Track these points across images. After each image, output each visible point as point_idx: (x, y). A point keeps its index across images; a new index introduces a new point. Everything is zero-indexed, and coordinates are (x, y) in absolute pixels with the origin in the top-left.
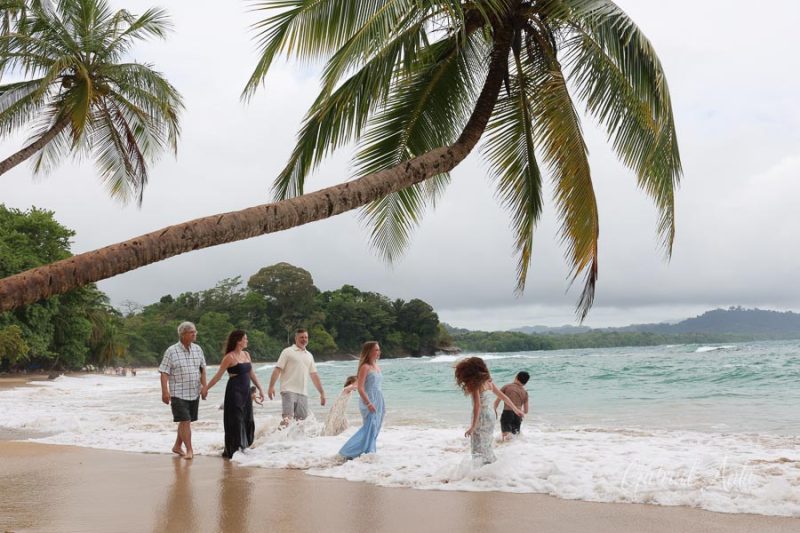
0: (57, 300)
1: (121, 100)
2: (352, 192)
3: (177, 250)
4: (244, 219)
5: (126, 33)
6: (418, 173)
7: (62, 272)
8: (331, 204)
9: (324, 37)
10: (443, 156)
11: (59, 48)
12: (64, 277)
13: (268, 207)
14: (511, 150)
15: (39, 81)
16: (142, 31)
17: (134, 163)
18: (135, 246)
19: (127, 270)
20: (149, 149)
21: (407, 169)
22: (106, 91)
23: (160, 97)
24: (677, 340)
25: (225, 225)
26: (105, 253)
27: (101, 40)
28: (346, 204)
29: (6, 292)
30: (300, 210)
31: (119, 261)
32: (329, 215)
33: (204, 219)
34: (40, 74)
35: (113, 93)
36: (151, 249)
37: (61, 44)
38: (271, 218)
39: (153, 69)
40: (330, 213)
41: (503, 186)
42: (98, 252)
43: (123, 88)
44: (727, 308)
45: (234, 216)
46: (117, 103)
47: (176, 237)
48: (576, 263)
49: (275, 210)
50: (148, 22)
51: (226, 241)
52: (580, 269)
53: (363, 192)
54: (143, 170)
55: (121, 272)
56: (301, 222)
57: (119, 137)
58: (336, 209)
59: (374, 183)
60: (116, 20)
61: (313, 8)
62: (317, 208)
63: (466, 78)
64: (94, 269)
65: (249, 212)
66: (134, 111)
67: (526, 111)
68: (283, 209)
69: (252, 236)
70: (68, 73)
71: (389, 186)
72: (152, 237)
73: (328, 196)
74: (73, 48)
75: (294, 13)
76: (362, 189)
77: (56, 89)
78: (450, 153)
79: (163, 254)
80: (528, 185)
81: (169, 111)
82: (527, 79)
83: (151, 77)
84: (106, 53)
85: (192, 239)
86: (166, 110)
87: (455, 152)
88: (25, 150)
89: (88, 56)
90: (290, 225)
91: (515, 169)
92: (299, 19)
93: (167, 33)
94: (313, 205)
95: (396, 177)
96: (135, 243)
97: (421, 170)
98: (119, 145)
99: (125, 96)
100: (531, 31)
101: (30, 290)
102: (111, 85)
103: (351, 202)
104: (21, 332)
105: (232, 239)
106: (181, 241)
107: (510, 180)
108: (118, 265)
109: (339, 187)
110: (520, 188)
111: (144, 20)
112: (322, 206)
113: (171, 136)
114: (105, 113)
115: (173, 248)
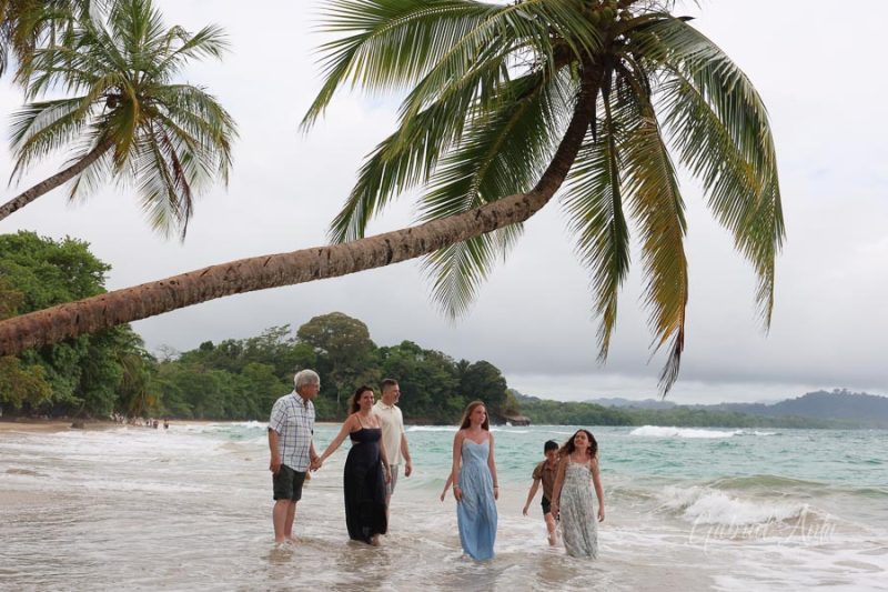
0: (87, 340)
1: (170, 124)
2: (414, 239)
3: (218, 293)
4: (292, 261)
5: (180, 51)
6: (490, 222)
7: (91, 310)
8: (392, 250)
9: (394, 66)
10: (517, 204)
11: (106, 64)
12: (92, 316)
13: (320, 251)
14: (595, 201)
15: (81, 99)
16: (197, 50)
17: (179, 193)
18: (172, 286)
19: (163, 311)
20: (197, 180)
21: (477, 216)
22: (154, 114)
23: (212, 123)
24: (773, 424)
25: (272, 268)
26: (139, 292)
27: (152, 58)
28: (407, 251)
29: (28, 328)
30: (357, 254)
31: (153, 301)
32: (388, 263)
33: (249, 260)
34: (83, 91)
35: (161, 116)
36: (190, 289)
37: (108, 60)
38: (323, 263)
39: (206, 92)
40: (389, 260)
41: (584, 241)
42: (131, 290)
43: (171, 111)
44: (830, 390)
45: (283, 258)
46: (165, 127)
47: (218, 278)
48: (660, 331)
49: (329, 255)
50: (203, 40)
51: (272, 286)
52: (665, 337)
53: (427, 239)
54: (189, 203)
55: (155, 313)
56: (356, 269)
57: (165, 165)
58: (396, 256)
59: (440, 230)
60: (170, 37)
61: (384, 34)
62: (375, 254)
63: (548, 119)
64: (126, 308)
65: (299, 254)
66: (183, 136)
67: (613, 158)
68: (337, 253)
69: (302, 281)
70: (114, 92)
71: (456, 234)
72: (190, 277)
73: (387, 241)
74: (121, 66)
75: (362, 38)
76: (426, 235)
77: (100, 109)
78: (525, 201)
79: (203, 297)
80: (612, 241)
81: (221, 138)
82: (616, 124)
83: (204, 100)
84: (157, 73)
85: (235, 281)
86: (218, 138)
87: (532, 201)
88: (62, 174)
89: (136, 75)
90: (345, 271)
91: (598, 223)
92: (368, 45)
93: (223, 52)
94: (370, 251)
95: (465, 225)
96: (172, 282)
97: (493, 219)
98: (164, 173)
99: (174, 120)
100: (623, 71)
101: (54, 327)
102: (159, 107)
103: (413, 250)
104: (45, 373)
105: (280, 284)
106: (222, 283)
107: (592, 235)
108: (153, 306)
109: (400, 232)
110: (603, 244)
111: (200, 38)
112: (381, 253)
113: (222, 166)
114: (152, 137)
115: (214, 290)
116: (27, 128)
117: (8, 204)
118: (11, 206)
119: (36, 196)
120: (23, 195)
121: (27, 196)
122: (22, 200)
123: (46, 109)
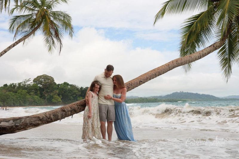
4: (186, 59)
7: (157, 72)
13: (189, 56)
19: (167, 72)
21: (214, 47)
25: (183, 61)
28: (203, 56)
30: (196, 57)
31: (166, 69)
36: (171, 66)
38: (191, 59)
39: (66, 13)
40: (200, 58)
43: (55, 18)
49: (191, 57)
53: (206, 53)
54: (61, 43)
56: (195, 60)
59: (208, 50)
62: (198, 57)
64: (162, 71)
72: (171, 63)
75: (169, 2)
79: (174, 68)
83: (65, 15)
87: (222, 43)
97: (216, 48)
106: (176, 65)
112: (199, 56)
116: (13, 23)
117: (12, 45)
118: (13, 46)
120: (16, 42)
121: (17, 43)
122: (16, 44)
123: (18, 18)
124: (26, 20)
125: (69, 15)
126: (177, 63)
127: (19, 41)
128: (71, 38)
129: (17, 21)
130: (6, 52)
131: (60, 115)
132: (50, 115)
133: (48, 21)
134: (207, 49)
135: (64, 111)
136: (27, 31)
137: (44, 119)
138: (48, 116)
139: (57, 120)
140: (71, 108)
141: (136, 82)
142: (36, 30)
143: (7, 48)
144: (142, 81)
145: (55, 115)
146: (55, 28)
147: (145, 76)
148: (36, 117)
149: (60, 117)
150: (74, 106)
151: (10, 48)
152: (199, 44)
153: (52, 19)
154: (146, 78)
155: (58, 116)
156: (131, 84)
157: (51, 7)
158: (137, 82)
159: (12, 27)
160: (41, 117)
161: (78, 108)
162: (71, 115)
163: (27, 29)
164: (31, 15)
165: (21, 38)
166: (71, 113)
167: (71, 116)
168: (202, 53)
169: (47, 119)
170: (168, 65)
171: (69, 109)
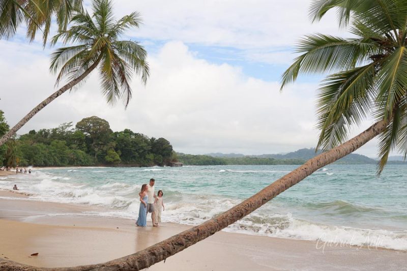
2: (359, 143)
19: (303, 179)
21: (374, 131)
30: (346, 150)
36: (310, 171)
38: (339, 155)
39: (139, 44)
43: (121, 52)
50: (130, 20)
54: (129, 91)
59: (365, 138)
62: (350, 150)
71: (369, 139)
73: (353, 144)
75: (306, 54)
84: (113, 34)
95: (371, 135)
97: (378, 132)
103: (359, 147)
112: (352, 149)
113: (143, 76)
116: (56, 60)
117: (54, 94)
118: (56, 95)
119: (65, 90)
120: (60, 90)
121: (62, 91)
122: (60, 92)
123: (65, 51)
124: (76, 54)
125: (142, 48)
126: (319, 163)
127: (66, 88)
128: (144, 83)
129: (63, 55)
130: (46, 105)
131: (147, 261)
132: (134, 261)
133: (111, 56)
134: (363, 136)
135: (154, 254)
136: (77, 70)
137: (125, 268)
138: (131, 263)
139: (143, 268)
140: (163, 249)
141: (257, 201)
142: (92, 70)
143: (48, 99)
144: (266, 198)
145: (142, 262)
146: (120, 65)
147: (271, 191)
148: (114, 266)
149: (148, 264)
150: (168, 245)
151: (51, 98)
152: (351, 119)
153: (116, 52)
154: (272, 193)
155: (145, 262)
156: (250, 204)
157: (115, 34)
158: (259, 201)
159: (55, 64)
160: (122, 266)
161: (174, 248)
162: (163, 259)
163: (78, 66)
164: (84, 46)
165: (68, 83)
166: (163, 257)
167: (164, 261)
168: (355, 142)
169: (129, 269)
170: (304, 169)
171: (161, 251)
